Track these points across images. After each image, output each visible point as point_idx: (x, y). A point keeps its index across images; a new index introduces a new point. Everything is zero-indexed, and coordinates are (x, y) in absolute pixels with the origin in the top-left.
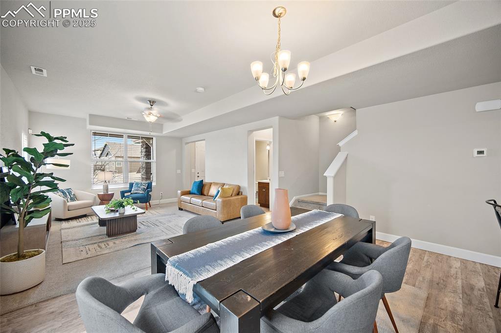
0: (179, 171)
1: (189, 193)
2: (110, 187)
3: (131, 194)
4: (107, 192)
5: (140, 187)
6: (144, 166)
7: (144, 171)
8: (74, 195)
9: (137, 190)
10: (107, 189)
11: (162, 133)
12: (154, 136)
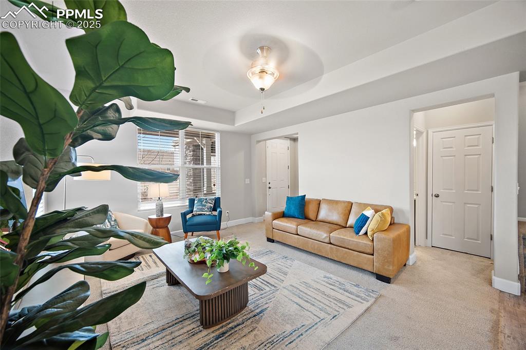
0: (248, 181)
1: (283, 215)
2: (166, 205)
3: (194, 216)
4: (162, 215)
5: (205, 206)
6: (191, 173)
7: (191, 181)
8: (115, 220)
9: (201, 210)
10: (161, 211)
11: (233, 124)
12: (217, 131)
